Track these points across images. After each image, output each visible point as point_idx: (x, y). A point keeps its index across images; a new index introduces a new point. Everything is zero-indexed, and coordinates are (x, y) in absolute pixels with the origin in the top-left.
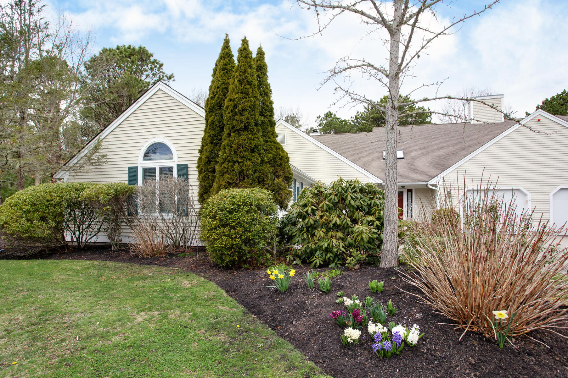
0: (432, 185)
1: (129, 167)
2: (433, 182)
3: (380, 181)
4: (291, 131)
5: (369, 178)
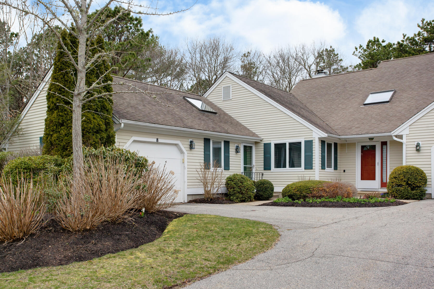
0: (396, 136)
1: (40, 137)
2: (397, 132)
3: (324, 135)
4: (236, 83)
5: (313, 132)
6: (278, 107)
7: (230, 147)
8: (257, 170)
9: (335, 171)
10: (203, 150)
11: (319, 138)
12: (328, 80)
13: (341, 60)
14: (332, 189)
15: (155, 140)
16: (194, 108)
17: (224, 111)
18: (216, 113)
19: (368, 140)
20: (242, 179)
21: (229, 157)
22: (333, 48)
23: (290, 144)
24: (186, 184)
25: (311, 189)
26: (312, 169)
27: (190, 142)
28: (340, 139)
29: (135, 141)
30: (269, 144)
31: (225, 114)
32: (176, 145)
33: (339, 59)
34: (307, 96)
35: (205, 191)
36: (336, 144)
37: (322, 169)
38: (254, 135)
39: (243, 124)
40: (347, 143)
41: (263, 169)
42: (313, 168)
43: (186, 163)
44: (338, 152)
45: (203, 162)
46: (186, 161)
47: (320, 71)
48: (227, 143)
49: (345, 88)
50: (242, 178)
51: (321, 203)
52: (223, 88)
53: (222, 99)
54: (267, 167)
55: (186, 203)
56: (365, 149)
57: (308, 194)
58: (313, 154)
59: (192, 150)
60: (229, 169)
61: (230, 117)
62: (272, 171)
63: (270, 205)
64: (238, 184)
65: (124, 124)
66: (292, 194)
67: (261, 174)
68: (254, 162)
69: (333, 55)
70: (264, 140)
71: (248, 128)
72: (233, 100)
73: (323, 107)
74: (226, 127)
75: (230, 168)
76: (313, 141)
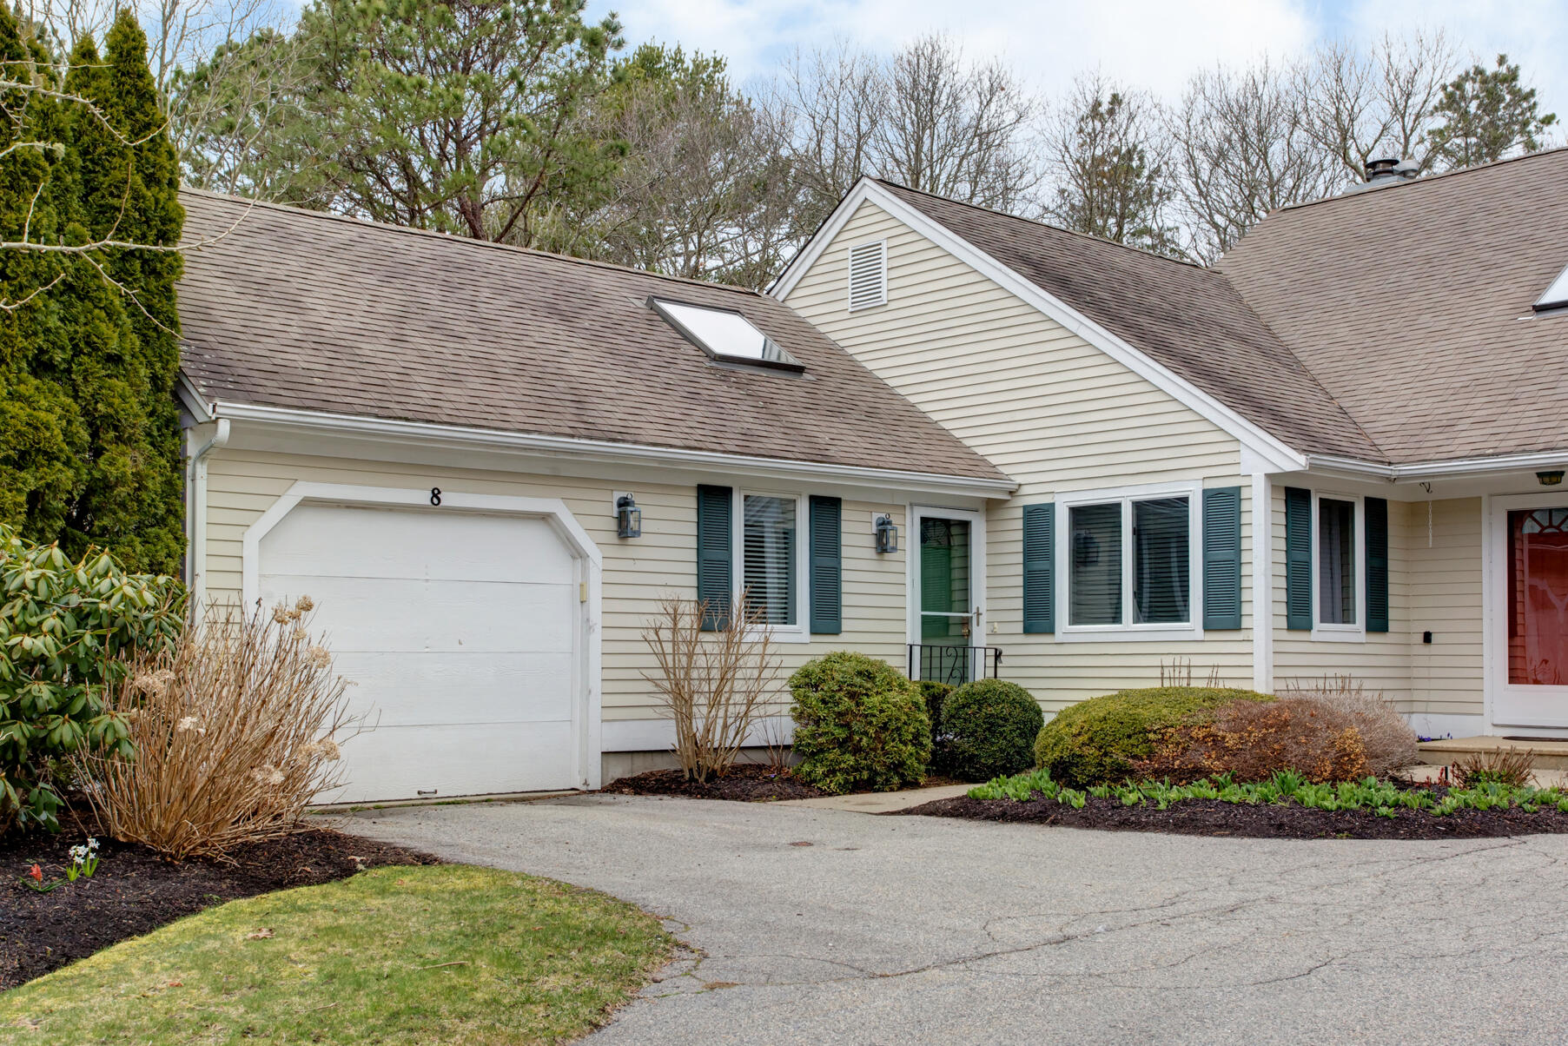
3: (1292, 460)
4: (902, 230)
5: (1242, 448)
6: (1082, 333)
7: (845, 526)
8: (993, 634)
9: (1377, 638)
10: (693, 543)
11: (1268, 476)
12: (1393, 204)
13: (1548, 120)
14: (1257, 735)
15: (424, 498)
16: (689, 349)
17: (858, 358)
18: (798, 370)
19: (1536, 484)
20: (858, 680)
21: (835, 573)
22: (1511, 62)
23: (1139, 507)
24: (596, 701)
25: (1151, 736)
26: (1237, 628)
27: (620, 505)
28: (1391, 480)
29: (308, 503)
30: (1049, 509)
31: (856, 372)
32: (545, 518)
33: (1540, 113)
34: (1284, 283)
35: (687, 735)
36: (1376, 509)
37: (1291, 627)
38: (977, 464)
39: (935, 417)
40: (1430, 497)
41: (1020, 628)
42: (1245, 623)
43: (596, 605)
44: (1392, 543)
45: (694, 597)
46: (595, 593)
47: (1380, 167)
48: (826, 508)
49: (1465, 234)
50: (860, 673)
51: (1174, 806)
52: (850, 253)
53: (848, 305)
54: (1037, 618)
55: (592, 792)
56: (1530, 527)
57: (1135, 757)
58: (1245, 557)
59: (631, 541)
60: (837, 631)
61: (880, 385)
62: (1059, 636)
63: (945, 814)
64: (837, 704)
65: (232, 421)
66: (1065, 754)
67: (992, 652)
68: (980, 596)
69: (1508, 98)
70: (1025, 490)
71: (957, 434)
72: (892, 306)
73: (1343, 331)
74: (824, 431)
75: (845, 625)
76: (1244, 494)
